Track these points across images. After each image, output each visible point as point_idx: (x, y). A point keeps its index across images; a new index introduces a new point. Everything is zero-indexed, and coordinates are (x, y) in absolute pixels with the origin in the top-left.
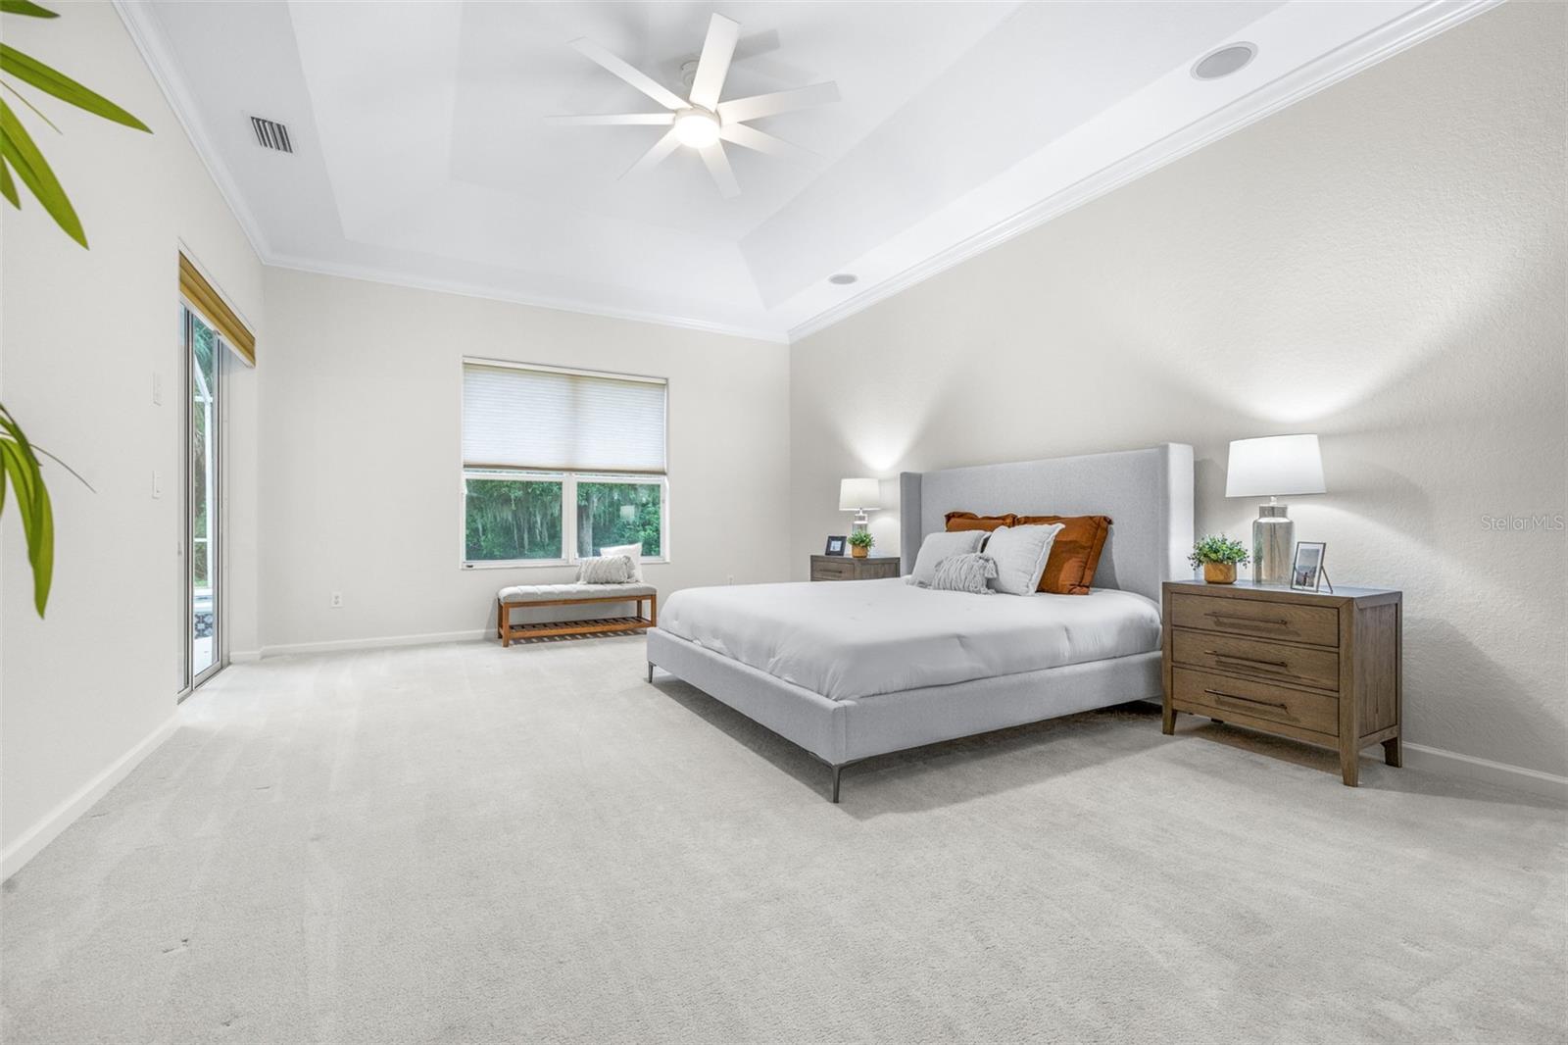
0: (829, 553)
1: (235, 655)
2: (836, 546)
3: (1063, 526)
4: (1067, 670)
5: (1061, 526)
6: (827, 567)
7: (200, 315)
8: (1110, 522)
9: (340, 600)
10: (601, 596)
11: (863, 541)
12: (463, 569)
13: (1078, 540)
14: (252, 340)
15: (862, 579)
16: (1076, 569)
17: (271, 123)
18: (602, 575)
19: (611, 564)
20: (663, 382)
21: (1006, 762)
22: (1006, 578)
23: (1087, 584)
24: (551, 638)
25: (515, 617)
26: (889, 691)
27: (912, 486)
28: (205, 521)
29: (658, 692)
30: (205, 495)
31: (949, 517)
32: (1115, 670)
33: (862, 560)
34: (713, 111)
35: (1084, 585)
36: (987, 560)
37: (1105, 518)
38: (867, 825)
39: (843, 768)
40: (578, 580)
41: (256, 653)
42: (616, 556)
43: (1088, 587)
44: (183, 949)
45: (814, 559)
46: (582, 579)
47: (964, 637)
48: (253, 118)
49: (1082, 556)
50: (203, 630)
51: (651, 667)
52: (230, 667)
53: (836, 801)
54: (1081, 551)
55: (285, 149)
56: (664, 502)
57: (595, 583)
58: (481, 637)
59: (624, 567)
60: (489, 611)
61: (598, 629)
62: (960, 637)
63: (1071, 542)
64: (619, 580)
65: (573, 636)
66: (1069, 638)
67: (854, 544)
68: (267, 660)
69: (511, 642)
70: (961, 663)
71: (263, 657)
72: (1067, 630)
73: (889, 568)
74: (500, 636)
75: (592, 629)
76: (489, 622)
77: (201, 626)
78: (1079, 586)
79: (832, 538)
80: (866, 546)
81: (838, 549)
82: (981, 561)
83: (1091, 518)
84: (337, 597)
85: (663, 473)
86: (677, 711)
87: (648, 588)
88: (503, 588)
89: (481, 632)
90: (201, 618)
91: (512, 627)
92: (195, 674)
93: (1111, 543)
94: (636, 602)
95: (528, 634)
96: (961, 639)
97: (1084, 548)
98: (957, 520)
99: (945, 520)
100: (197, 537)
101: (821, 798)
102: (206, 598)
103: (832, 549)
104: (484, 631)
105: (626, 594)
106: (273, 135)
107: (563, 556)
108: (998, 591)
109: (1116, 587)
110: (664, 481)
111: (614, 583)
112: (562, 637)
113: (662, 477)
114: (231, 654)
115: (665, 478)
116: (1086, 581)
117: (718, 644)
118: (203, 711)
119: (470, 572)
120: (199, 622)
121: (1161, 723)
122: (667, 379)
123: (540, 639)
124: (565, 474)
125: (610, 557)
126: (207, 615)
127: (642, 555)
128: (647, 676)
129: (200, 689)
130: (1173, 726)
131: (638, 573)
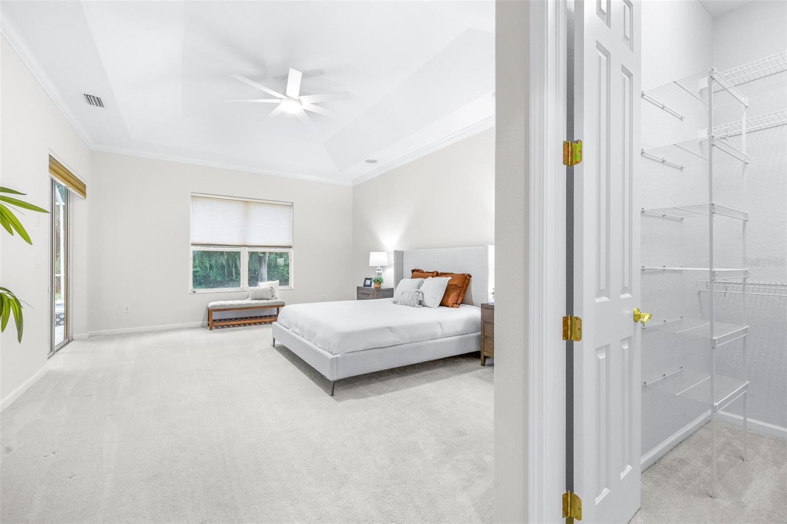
0: (365, 285)
1: (75, 336)
2: (368, 282)
3: (451, 278)
4: (439, 340)
5: (450, 278)
6: (363, 293)
7: (58, 180)
8: (471, 277)
9: (129, 308)
10: (258, 306)
11: (378, 281)
12: (191, 294)
13: (457, 284)
14: (84, 186)
15: (377, 298)
16: (455, 297)
17: (94, 97)
18: (259, 296)
19: (264, 290)
20: (291, 204)
21: (410, 378)
22: (427, 301)
23: (459, 303)
24: (234, 326)
25: (216, 316)
26: (357, 350)
27: (399, 256)
28: (60, 262)
29: (276, 351)
30: (60, 248)
31: (413, 271)
32: (461, 340)
33: (378, 289)
34: (297, 99)
35: (457, 304)
36: (419, 293)
37: (469, 275)
38: (341, 403)
39: (335, 382)
40: (248, 298)
41: (86, 335)
42: (266, 287)
43: (459, 304)
44: (53, 455)
45: (358, 288)
46: (249, 298)
47: (392, 328)
48: (85, 95)
49: (458, 291)
50: (59, 322)
51: (274, 340)
52: (73, 342)
53: (332, 395)
54: (458, 289)
55: (101, 106)
56: (291, 260)
57: (256, 299)
58: (200, 325)
59: (270, 292)
60: (203, 314)
61: (256, 321)
62: (390, 328)
63: (455, 285)
64: (267, 298)
65: (245, 325)
66: (441, 327)
67: (374, 282)
68: (92, 338)
69: (214, 328)
70: (390, 339)
71: (89, 337)
72: (440, 324)
73: (389, 293)
74: (209, 325)
75: (254, 321)
76: (203, 319)
77: (58, 320)
78: (456, 304)
79: (366, 279)
80: (380, 283)
81: (369, 284)
82: (417, 293)
83: (463, 274)
84: (127, 308)
85: (290, 247)
86: (282, 360)
87: (281, 302)
88: (209, 303)
89: (200, 323)
90: (58, 316)
91: (215, 321)
92: (55, 345)
93: (471, 285)
94: (276, 308)
95: (222, 324)
96: (390, 329)
97: (460, 287)
98: (417, 273)
99: (411, 272)
100: (56, 273)
101: (327, 394)
102: (60, 305)
103: (366, 284)
104: (201, 322)
105: (270, 305)
106: (95, 101)
107: (241, 286)
108: (423, 306)
109: (472, 304)
110: (291, 252)
111: (265, 299)
112: (239, 325)
113: (290, 249)
114: (74, 335)
115: (292, 249)
116: (459, 302)
117: (297, 330)
118: (60, 362)
119: (194, 295)
120: (56, 318)
121: (480, 362)
122: (292, 203)
123: (228, 326)
124: (242, 248)
125: (263, 287)
126: (61, 314)
127: (279, 285)
128: (272, 344)
129: (58, 352)
130: (484, 363)
131: (277, 294)
